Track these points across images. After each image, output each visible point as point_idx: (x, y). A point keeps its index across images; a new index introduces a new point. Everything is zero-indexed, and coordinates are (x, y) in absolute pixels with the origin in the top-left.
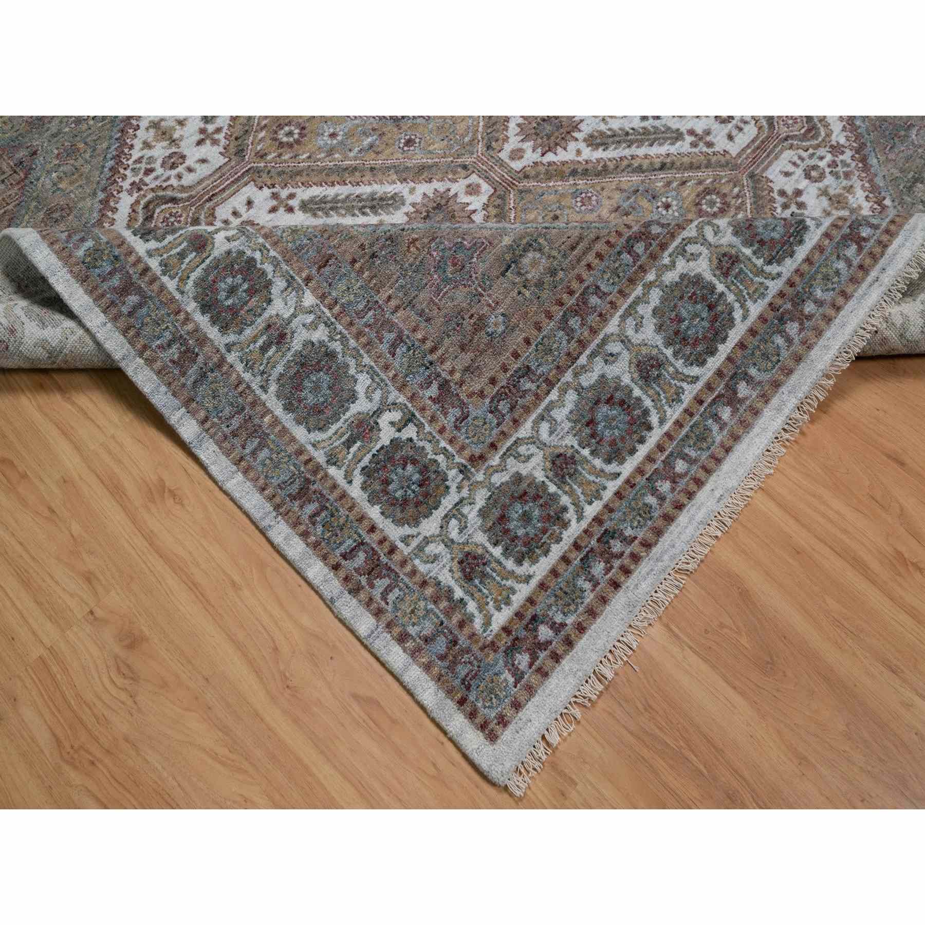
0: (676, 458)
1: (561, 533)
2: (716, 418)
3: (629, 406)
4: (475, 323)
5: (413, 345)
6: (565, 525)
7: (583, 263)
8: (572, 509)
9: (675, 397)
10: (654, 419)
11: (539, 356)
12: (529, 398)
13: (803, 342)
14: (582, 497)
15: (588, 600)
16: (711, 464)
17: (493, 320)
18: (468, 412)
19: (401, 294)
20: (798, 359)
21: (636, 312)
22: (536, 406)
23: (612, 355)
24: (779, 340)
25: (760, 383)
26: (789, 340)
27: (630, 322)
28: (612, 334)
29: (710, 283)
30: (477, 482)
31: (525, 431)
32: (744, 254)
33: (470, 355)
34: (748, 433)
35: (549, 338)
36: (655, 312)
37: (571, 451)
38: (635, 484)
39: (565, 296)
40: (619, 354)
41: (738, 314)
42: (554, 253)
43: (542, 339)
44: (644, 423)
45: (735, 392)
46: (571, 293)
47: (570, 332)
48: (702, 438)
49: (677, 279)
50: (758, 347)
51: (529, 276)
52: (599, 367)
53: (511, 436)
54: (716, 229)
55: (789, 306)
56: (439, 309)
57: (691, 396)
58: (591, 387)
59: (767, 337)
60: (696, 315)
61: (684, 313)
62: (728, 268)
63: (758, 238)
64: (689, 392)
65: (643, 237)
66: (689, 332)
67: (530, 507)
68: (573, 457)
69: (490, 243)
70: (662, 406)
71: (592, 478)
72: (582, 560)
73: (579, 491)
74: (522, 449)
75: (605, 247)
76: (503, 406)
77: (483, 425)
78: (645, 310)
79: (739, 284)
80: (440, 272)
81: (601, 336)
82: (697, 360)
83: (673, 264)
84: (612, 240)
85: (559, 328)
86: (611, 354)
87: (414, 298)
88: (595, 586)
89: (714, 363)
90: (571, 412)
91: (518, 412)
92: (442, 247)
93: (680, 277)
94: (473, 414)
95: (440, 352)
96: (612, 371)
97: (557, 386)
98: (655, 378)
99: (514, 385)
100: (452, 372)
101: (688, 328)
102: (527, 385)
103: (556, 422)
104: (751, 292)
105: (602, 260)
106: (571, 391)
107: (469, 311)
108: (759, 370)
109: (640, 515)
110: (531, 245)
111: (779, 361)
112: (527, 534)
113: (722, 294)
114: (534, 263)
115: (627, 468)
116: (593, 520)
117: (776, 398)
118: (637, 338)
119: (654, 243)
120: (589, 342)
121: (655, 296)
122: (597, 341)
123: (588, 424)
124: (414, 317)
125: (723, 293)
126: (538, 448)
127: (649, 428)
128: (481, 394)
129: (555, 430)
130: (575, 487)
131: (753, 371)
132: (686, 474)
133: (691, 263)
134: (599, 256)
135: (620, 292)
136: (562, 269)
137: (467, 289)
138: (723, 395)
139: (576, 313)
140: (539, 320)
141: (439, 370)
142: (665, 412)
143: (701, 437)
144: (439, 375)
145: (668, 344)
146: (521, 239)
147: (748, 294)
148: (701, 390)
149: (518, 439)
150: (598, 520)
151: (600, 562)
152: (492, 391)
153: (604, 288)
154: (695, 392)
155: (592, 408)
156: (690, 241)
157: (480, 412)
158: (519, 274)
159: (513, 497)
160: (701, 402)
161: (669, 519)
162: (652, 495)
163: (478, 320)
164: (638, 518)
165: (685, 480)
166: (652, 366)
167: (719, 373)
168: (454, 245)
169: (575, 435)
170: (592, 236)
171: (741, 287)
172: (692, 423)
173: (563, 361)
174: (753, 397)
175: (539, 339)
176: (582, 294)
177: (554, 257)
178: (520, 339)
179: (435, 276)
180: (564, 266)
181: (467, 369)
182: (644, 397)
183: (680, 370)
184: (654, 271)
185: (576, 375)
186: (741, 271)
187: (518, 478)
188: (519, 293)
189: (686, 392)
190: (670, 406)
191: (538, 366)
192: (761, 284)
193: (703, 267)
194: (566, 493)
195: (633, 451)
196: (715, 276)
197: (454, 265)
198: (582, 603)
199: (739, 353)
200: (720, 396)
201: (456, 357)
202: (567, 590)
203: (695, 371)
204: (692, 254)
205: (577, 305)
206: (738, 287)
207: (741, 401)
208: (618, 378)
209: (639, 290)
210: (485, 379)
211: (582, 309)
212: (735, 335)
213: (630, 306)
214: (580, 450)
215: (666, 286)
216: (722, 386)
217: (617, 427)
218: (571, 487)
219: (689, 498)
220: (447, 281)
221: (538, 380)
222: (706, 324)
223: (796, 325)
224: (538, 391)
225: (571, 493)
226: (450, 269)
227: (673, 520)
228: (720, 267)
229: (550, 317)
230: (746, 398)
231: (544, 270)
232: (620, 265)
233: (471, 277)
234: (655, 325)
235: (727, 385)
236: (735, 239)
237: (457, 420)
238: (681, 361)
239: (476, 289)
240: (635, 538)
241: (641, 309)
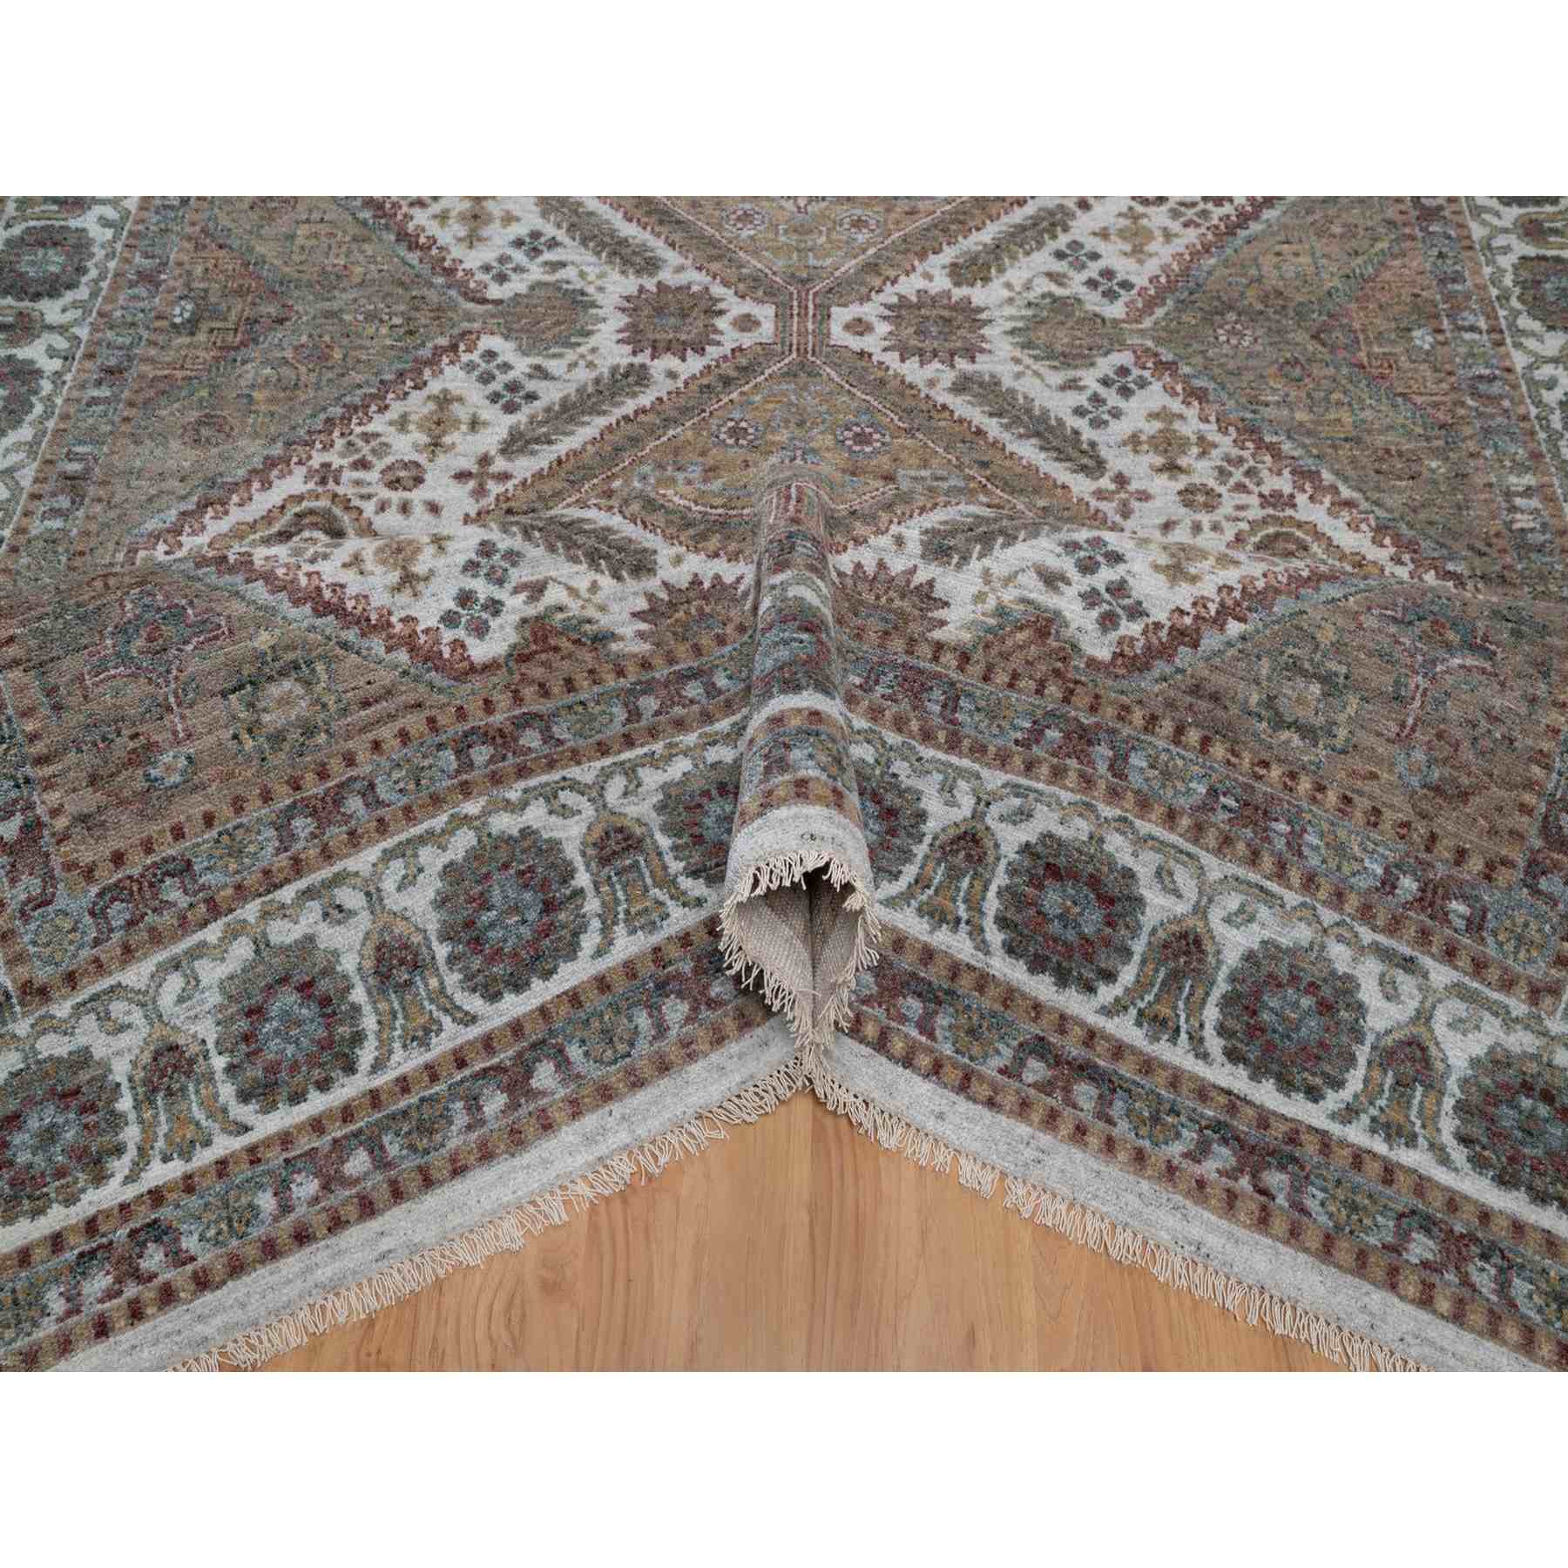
0: (361, 1144)
1: (83, 1190)
2: (473, 1104)
3: (334, 1013)
4: (134, 751)
5: (11, 737)
6: (100, 1178)
7: (370, 736)
8: (131, 1153)
9: (420, 1033)
10: (366, 1055)
11: (217, 853)
12: (167, 919)
13: (685, 1044)
14: (160, 1144)
15: (41, 1334)
16: (412, 1184)
17: (167, 758)
18: (53, 895)
19: (33, 643)
20: (664, 1067)
21: (416, 856)
22: (175, 939)
23: (340, 908)
24: (643, 1020)
25: (578, 1076)
26: (661, 1029)
27: (397, 868)
28: (357, 874)
29: (570, 863)
30: (14, 1036)
31: (136, 975)
32: (655, 842)
33: (100, 797)
34: (513, 1155)
35: (248, 830)
36: (449, 870)
37: (197, 1049)
38: (259, 1160)
39: (310, 777)
40: (352, 913)
41: (589, 942)
42: (330, 700)
43: (235, 828)
44: (345, 1055)
45: (529, 1074)
46: (323, 775)
47: (286, 837)
48: (425, 1128)
49: (515, 832)
50: (601, 1015)
51: (266, 718)
52: (310, 919)
53: (110, 974)
54: (632, 787)
55: (687, 967)
56: (85, 697)
57: (451, 1045)
58: (285, 950)
59: (623, 1004)
60: (516, 909)
61: (496, 896)
62: (614, 853)
63: (697, 830)
64: (451, 1036)
65: (499, 741)
66: (491, 934)
67: (67, 1121)
68: (192, 1062)
69: (231, 632)
70: (392, 1039)
71: (198, 1114)
72: (82, 1255)
73: (163, 1129)
74: (118, 1008)
75: (423, 728)
76: (118, 913)
77: (69, 932)
78: (432, 859)
79: (618, 887)
80: (121, 638)
81: (337, 868)
82: (486, 986)
83: (523, 805)
84: (442, 720)
85: (272, 823)
86: (339, 906)
87: (52, 660)
88: (69, 1314)
89: (514, 1006)
90: (231, 978)
91: (140, 935)
92: (147, 600)
93: (522, 831)
94: (61, 902)
95: (48, 771)
96: (332, 937)
97: (225, 920)
98: (398, 985)
99: (152, 881)
100: (55, 812)
101: (492, 925)
102: (173, 892)
103: (198, 981)
104: (633, 911)
105: (405, 744)
106: (243, 940)
107: (134, 725)
108: (586, 1054)
109: (230, 1220)
110: (297, 667)
111: (629, 1055)
112: (30, 1166)
113: (579, 892)
114: (285, 701)
115: (268, 1125)
116: (150, 1192)
117: (594, 1117)
118: (395, 901)
119: (511, 759)
120: (312, 870)
121: (464, 841)
122: (326, 873)
123: (249, 1013)
124: (35, 693)
125: (582, 890)
126: (146, 1017)
127: (350, 1069)
128: (89, 873)
129: (190, 998)
130: (163, 1118)
131: (574, 1052)
132: (357, 1181)
133: (553, 818)
134: (404, 736)
135: (407, 810)
136: (327, 731)
137: (151, 689)
138: (505, 1070)
139: (314, 813)
140: (247, 794)
141: (35, 798)
142: (391, 1052)
143: (427, 1125)
144: (30, 806)
145: (445, 937)
146: (287, 648)
147: (627, 912)
148: (470, 1043)
149: (119, 984)
150: (156, 1196)
151: (108, 1273)
152: (109, 876)
153: (382, 791)
154: (459, 1041)
155: (269, 987)
156: (574, 786)
157: (73, 907)
158: (251, 705)
159: (53, 1090)
160: (461, 1064)
161: (270, 1251)
162: (276, 1194)
163: (143, 747)
164: (224, 1226)
165: (347, 1193)
166: (402, 962)
167: (516, 1028)
168: (169, 607)
169: (218, 1024)
170: (411, 698)
171: (620, 894)
172: (426, 1093)
173: (252, 879)
174: (557, 1096)
175: (229, 826)
176: (341, 786)
177: (324, 706)
178: (197, 812)
179: (109, 642)
180: (334, 727)
181: (83, 819)
182: (367, 1009)
183: (449, 991)
184: (482, 801)
185: (265, 915)
186: (635, 866)
187: (83, 1058)
188: (235, 737)
189: (443, 1035)
190: (405, 1046)
191: (207, 869)
192: (662, 904)
193: (571, 834)
194: (141, 1121)
195: (297, 1098)
196: (584, 854)
197: (150, 639)
198: (29, 1334)
199: (565, 1009)
200: (499, 1069)
201: (74, 790)
202: (21, 1297)
203: (474, 1003)
204: (564, 806)
205: (323, 800)
206: (614, 893)
207: (532, 1094)
208: (336, 953)
209: (440, 821)
210: (106, 849)
211: (326, 810)
212: (572, 974)
213: (409, 841)
214: (213, 1052)
215: (489, 835)
216: (511, 1053)
217: (297, 1042)
218: (156, 1116)
219: (329, 1230)
220: (123, 658)
221: (195, 894)
222: (525, 931)
223: (684, 1008)
224: (189, 914)
225: (148, 1128)
226: (140, 642)
227: (274, 1257)
228: (600, 845)
229: (267, 797)
230: (544, 1093)
231: (298, 719)
232: (430, 767)
233: (168, 672)
234: (438, 892)
235: (520, 1055)
236: (654, 815)
237: (29, 900)
238: (457, 976)
239: (166, 699)
240: (193, 1259)
241: (426, 854)
